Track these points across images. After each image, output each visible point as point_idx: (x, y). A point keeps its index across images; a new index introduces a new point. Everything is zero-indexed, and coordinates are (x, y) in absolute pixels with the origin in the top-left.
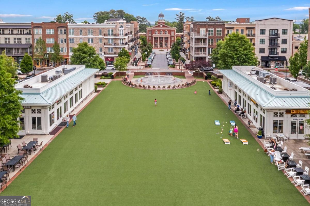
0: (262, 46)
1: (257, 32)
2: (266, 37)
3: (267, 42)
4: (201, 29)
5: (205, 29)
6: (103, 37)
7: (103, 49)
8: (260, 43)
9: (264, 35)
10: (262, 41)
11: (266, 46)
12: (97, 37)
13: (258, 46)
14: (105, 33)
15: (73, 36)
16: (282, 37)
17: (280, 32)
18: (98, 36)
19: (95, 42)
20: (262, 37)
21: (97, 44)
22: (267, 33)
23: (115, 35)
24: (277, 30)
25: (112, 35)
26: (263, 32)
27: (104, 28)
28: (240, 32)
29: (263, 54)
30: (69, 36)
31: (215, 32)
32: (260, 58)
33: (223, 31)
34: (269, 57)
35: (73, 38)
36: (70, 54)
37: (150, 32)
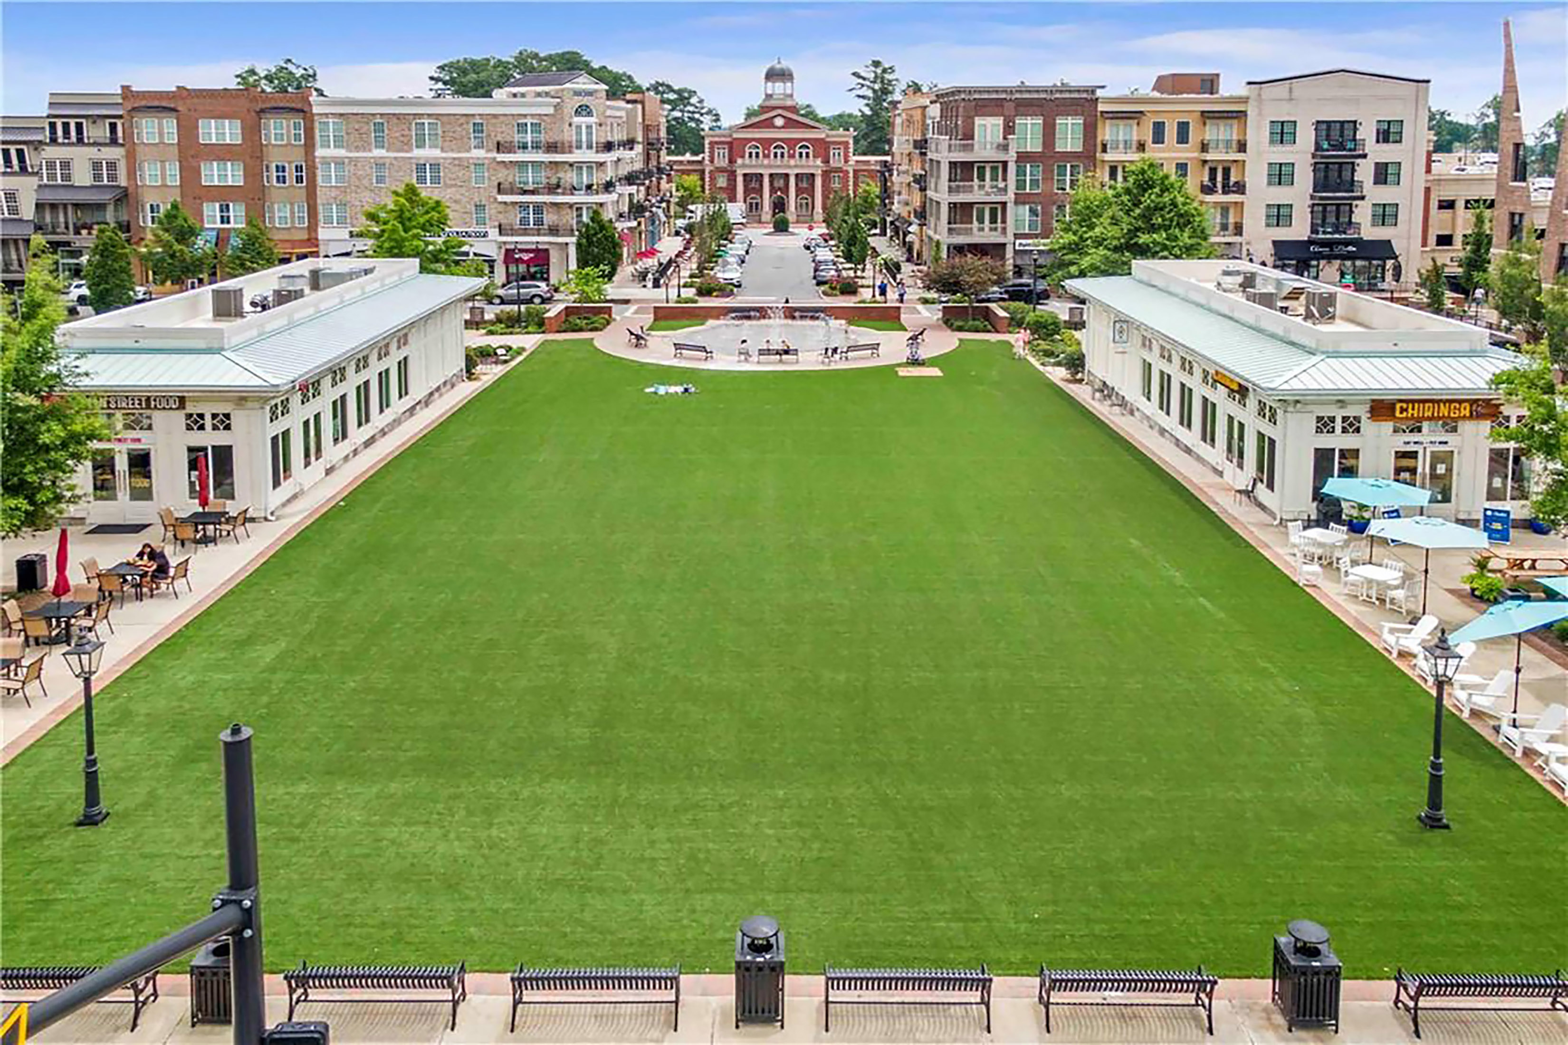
0: (1281, 195)
1: (1257, 132)
2: (1300, 154)
3: (1305, 179)
4: (978, 121)
5: (1000, 121)
6: (494, 154)
7: (491, 210)
8: (1270, 183)
9: (1287, 148)
10: (1280, 174)
11: (1298, 196)
12: (459, 159)
13: (1261, 193)
14: (499, 138)
15: (342, 152)
16: (1376, 153)
17: (1367, 133)
18: (468, 150)
19: (450, 179)
21: (463, 190)
22: (1306, 138)
23: (552, 147)
24: (1355, 122)
25: (536, 146)
26: (1283, 133)
27: (495, 116)
28: (1171, 133)
29: (1284, 234)
30: (320, 152)
31: (1049, 133)
32: (1269, 248)
33: (1090, 131)
34: (1311, 242)
35: (340, 162)
36: (323, 234)
37: (722, 151)
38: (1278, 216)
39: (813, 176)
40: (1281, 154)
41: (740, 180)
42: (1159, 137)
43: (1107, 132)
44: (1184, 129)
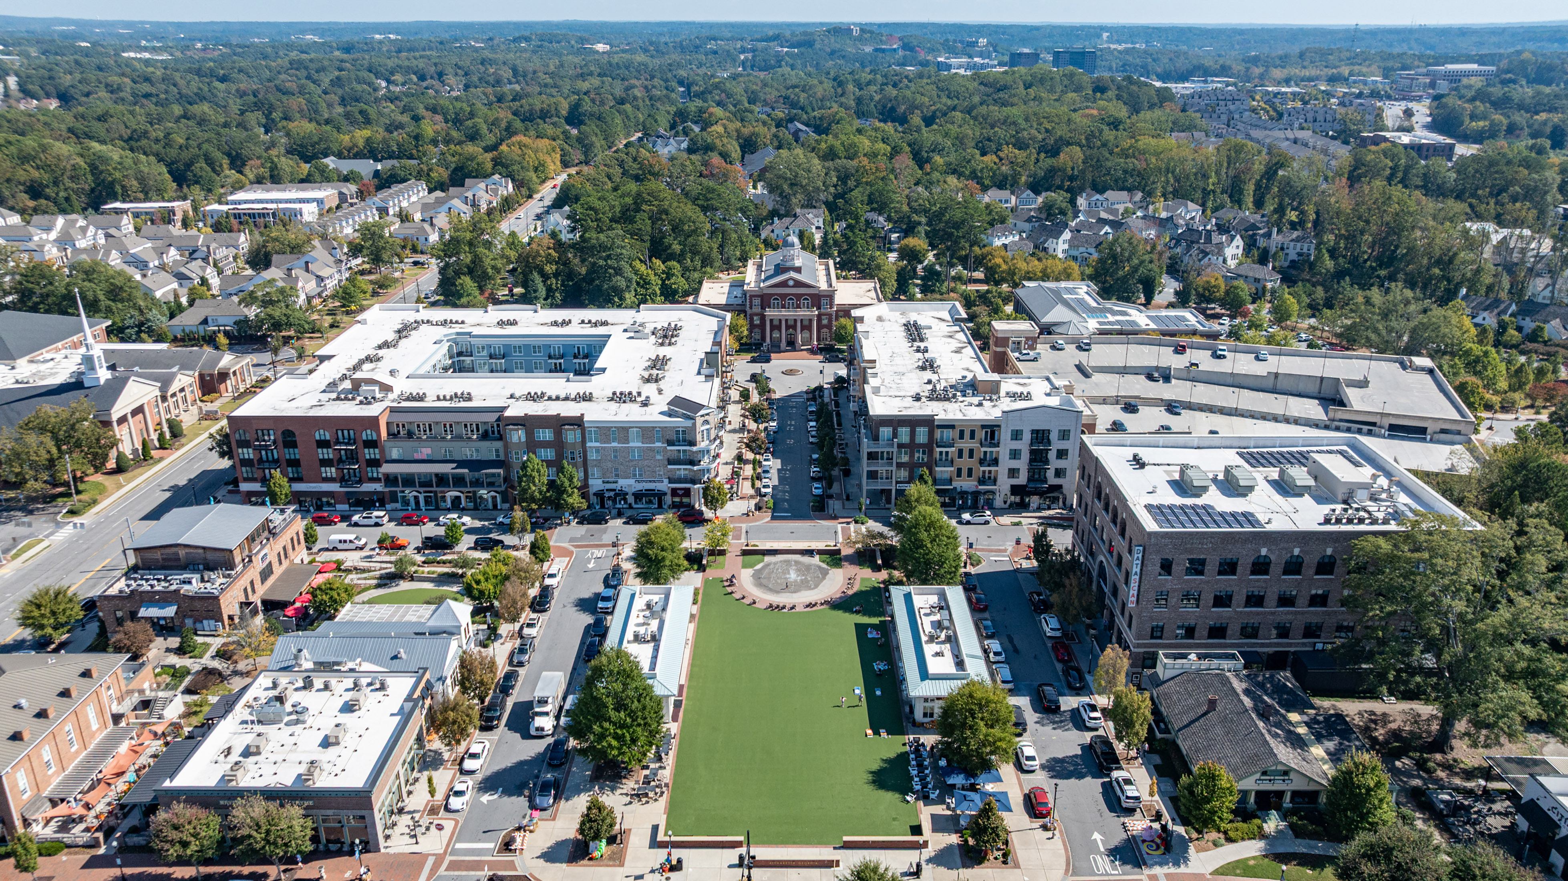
0: (1015, 464)
1: (1005, 436)
2: (1024, 445)
3: (1025, 456)
4: (881, 429)
5: (891, 429)
6: (665, 445)
8: (1010, 459)
9: (1018, 442)
10: (1015, 454)
11: (1022, 464)
12: (650, 447)
13: (1006, 463)
14: (668, 438)
15: (598, 444)
16: (1056, 445)
17: (1054, 436)
18: (654, 442)
19: (647, 455)
20: (1016, 445)
21: (652, 460)
22: (1027, 437)
24: (1049, 429)
26: (1017, 435)
27: (666, 427)
28: (967, 434)
29: (1015, 482)
30: (589, 444)
31: (913, 434)
32: (1008, 489)
33: (931, 434)
34: (1026, 486)
35: (598, 450)
36: (591, 482)
37: (757, 301)
38: (1013, 473)
39: (811, 321)
41: (768, 323)
42: (962, 436)
43: (938, 434)
44: (973, 433)
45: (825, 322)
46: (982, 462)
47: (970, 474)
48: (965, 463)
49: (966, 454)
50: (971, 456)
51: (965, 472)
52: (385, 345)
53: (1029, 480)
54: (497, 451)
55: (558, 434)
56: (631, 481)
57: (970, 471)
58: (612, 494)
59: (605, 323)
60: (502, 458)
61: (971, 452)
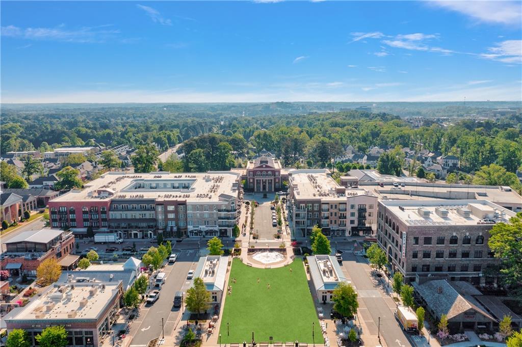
0: (353, 218)
1: (349, 207)
2: (356, 211)
3: (357, 214)
6: (217, 211)
8: (351, 216)
9: (354, 209)
10: (353, 214)
11: (355, 218)
12: (212, 212)
13: (349, 218)
14: (218, 208)
15: (192, 212)
16: (368, 210)
17: (367, 207)
19: (210, 216)
21: (212, 218)
22: (357, 207)
23: (228, 211)
24: (365, 205)
25: (225, 210)
26: (353, 207)
27: (218, 205)
28: (334, 207)
29: (353, 225)
30: (188, 212)
31: (313, 207)
32: (350, 228)
33: (320, 206)
34: (357, 227)
35: (191, 214)
36: (188, 227)
37: (251, 173)
38: (352, 222)
39: (271, 180)
40: (352, 211)
41: (256, 181)
42: (332, 208)
43: (323, 206)
44: (336, 206)
45: (277, 181)
46: (340, 218)
47: (335, 223)
48: (333, 218)
49: (334, 215)
50: (336, 215)
51: (333, 222)
52: (112, 183)
53: (358, 225)
54: (153, 214)
55: (176, 208)
56: (204, 227)
57: (335, 221)
58: (196, 231)
59: (195, 177)
60: (155, 218)
61: (336, 213)
